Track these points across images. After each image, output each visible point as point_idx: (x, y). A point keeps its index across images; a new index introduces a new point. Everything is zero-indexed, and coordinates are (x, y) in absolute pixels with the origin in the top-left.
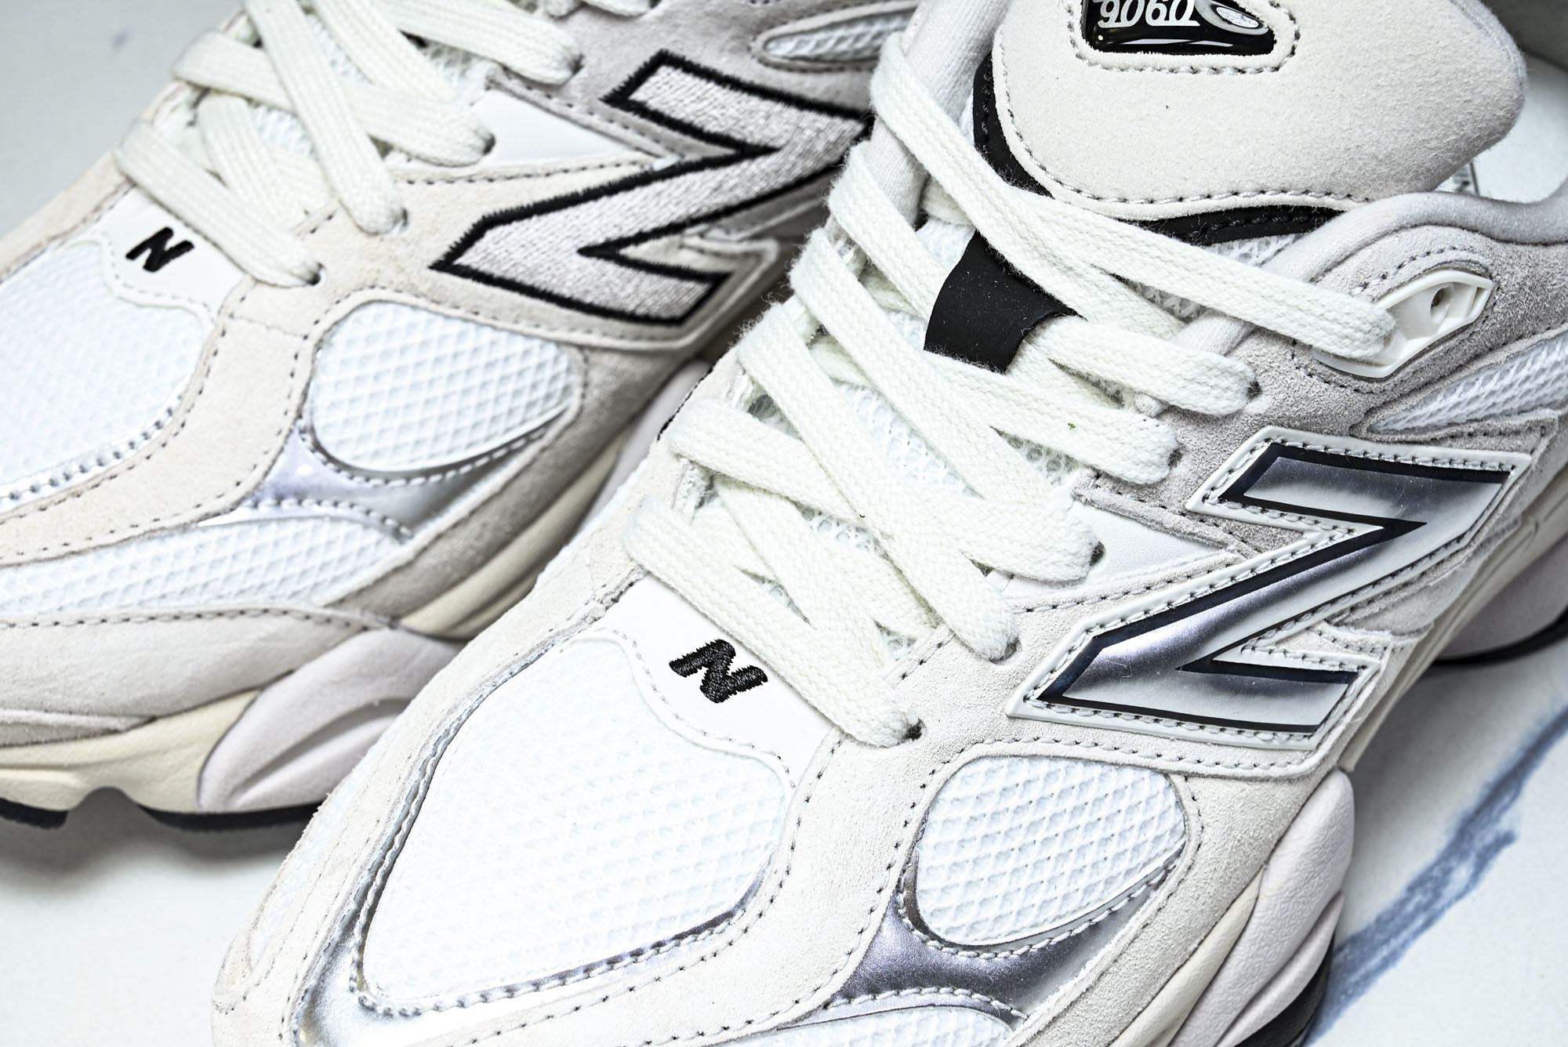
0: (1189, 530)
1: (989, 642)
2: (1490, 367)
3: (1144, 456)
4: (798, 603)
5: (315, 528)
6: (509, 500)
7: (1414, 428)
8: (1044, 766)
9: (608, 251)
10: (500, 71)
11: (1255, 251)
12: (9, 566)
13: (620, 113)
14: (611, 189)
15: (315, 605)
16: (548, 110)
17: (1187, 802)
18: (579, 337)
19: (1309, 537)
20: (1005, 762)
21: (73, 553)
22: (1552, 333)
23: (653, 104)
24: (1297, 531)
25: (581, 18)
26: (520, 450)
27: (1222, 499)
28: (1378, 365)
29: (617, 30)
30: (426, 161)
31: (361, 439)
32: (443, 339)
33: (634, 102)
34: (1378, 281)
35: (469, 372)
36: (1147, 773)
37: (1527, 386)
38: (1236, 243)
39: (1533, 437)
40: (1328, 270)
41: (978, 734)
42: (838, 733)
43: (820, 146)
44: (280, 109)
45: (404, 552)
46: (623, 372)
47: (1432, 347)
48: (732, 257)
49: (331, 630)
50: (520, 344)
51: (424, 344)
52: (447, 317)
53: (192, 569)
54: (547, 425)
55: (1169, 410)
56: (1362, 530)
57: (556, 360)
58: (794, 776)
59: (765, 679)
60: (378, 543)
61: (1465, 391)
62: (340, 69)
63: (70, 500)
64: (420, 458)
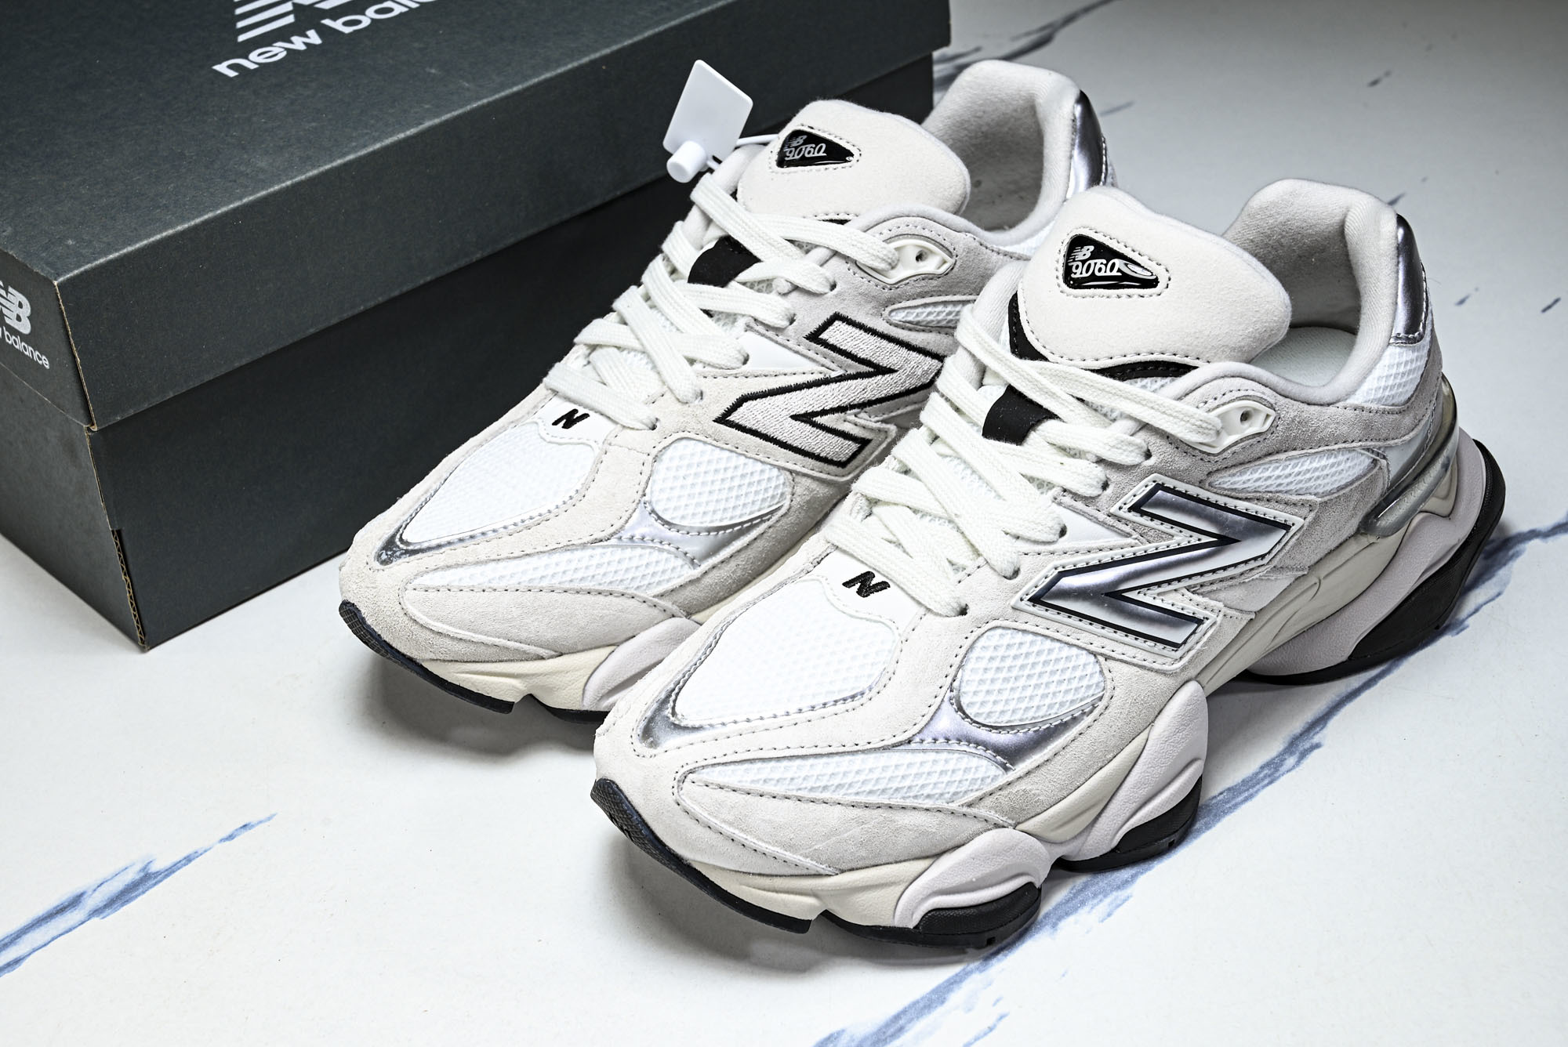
0: (1111, 523)
1: (1004, 566)
2: (1277, 461)
3: (1089, 481)
4: (907, 550)
5: (650, 553)
6: (751, 553)
7: (1235, 489)
8: (1030, 637)
9: (806, 418)
10: (753, 320)
11: (1149, 385)
12: (494, 560)
13: (814, 345)
14: (809, 385)
15: (649, 594)
16: (777, 342)
17: (1106, 672)
18: (790, 466)
19: (1177, 539)
20: (1009, 632)
21: (527, 555)
22: (1313, 451)
23: (831, 341)
24: (1170, 535)
25: (795, 295)
26: (757, 525)
27: (1130, 509)
28: (1213, 447)
29: (813, 301)
30: (713, 366)
31: (675, 509)
32: (719, 460)
33: (822, 339)
34: (1213, 400)
35: (732, 478)
36: (1084, 652)
37: (1299, 478)
38: (1139, 380)
39: (1305, 511)
40: (1187, 394)
41: (996, 615)
42: (925, 609)
43: (919, 372)
44: (635, 350)
45: (696, 572)
46: (813, 490)
47: (1242, 440)
48: (872, 430)
49: (655, 612)
50: (759, 466)
51: (709, 462)
52: (722, 449)
53: (587, 568)
54: (772, 513)
55: (1100, 461)
56: (1206, 539)
57: (778, 477)
58: (900, 631)
59: (889, 587)
60: (682, 566)
61: (1262, 472)
62: (667, 329)
63: (525, 531)
64: (706, 522)
